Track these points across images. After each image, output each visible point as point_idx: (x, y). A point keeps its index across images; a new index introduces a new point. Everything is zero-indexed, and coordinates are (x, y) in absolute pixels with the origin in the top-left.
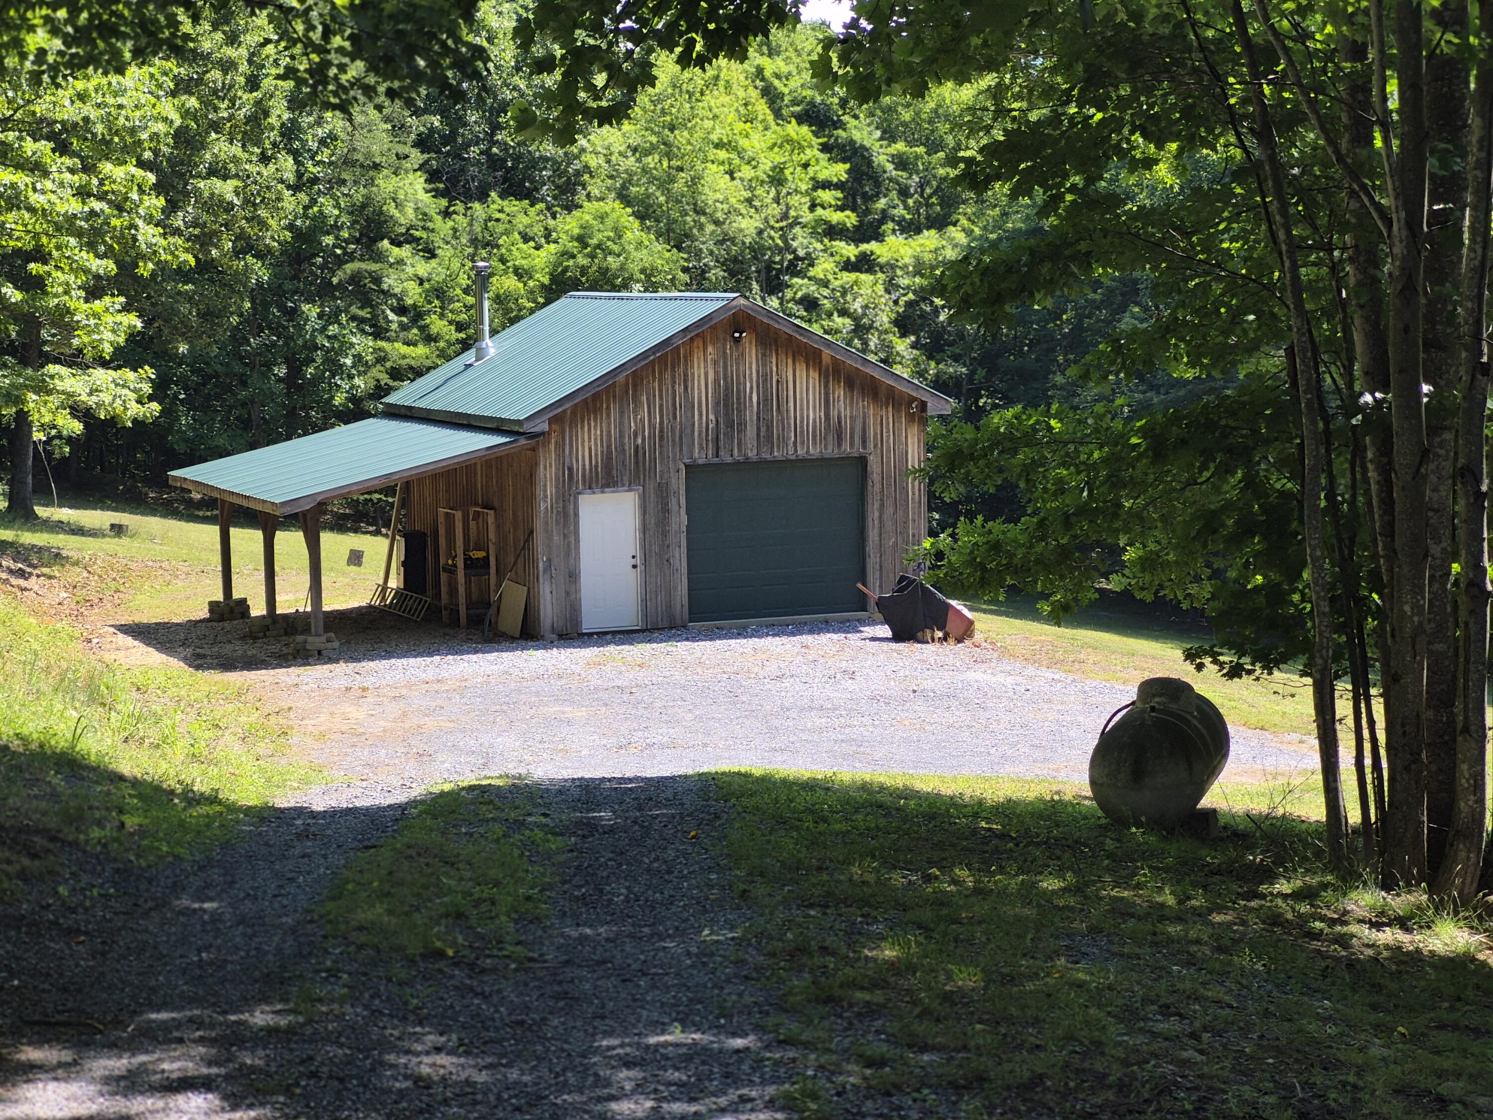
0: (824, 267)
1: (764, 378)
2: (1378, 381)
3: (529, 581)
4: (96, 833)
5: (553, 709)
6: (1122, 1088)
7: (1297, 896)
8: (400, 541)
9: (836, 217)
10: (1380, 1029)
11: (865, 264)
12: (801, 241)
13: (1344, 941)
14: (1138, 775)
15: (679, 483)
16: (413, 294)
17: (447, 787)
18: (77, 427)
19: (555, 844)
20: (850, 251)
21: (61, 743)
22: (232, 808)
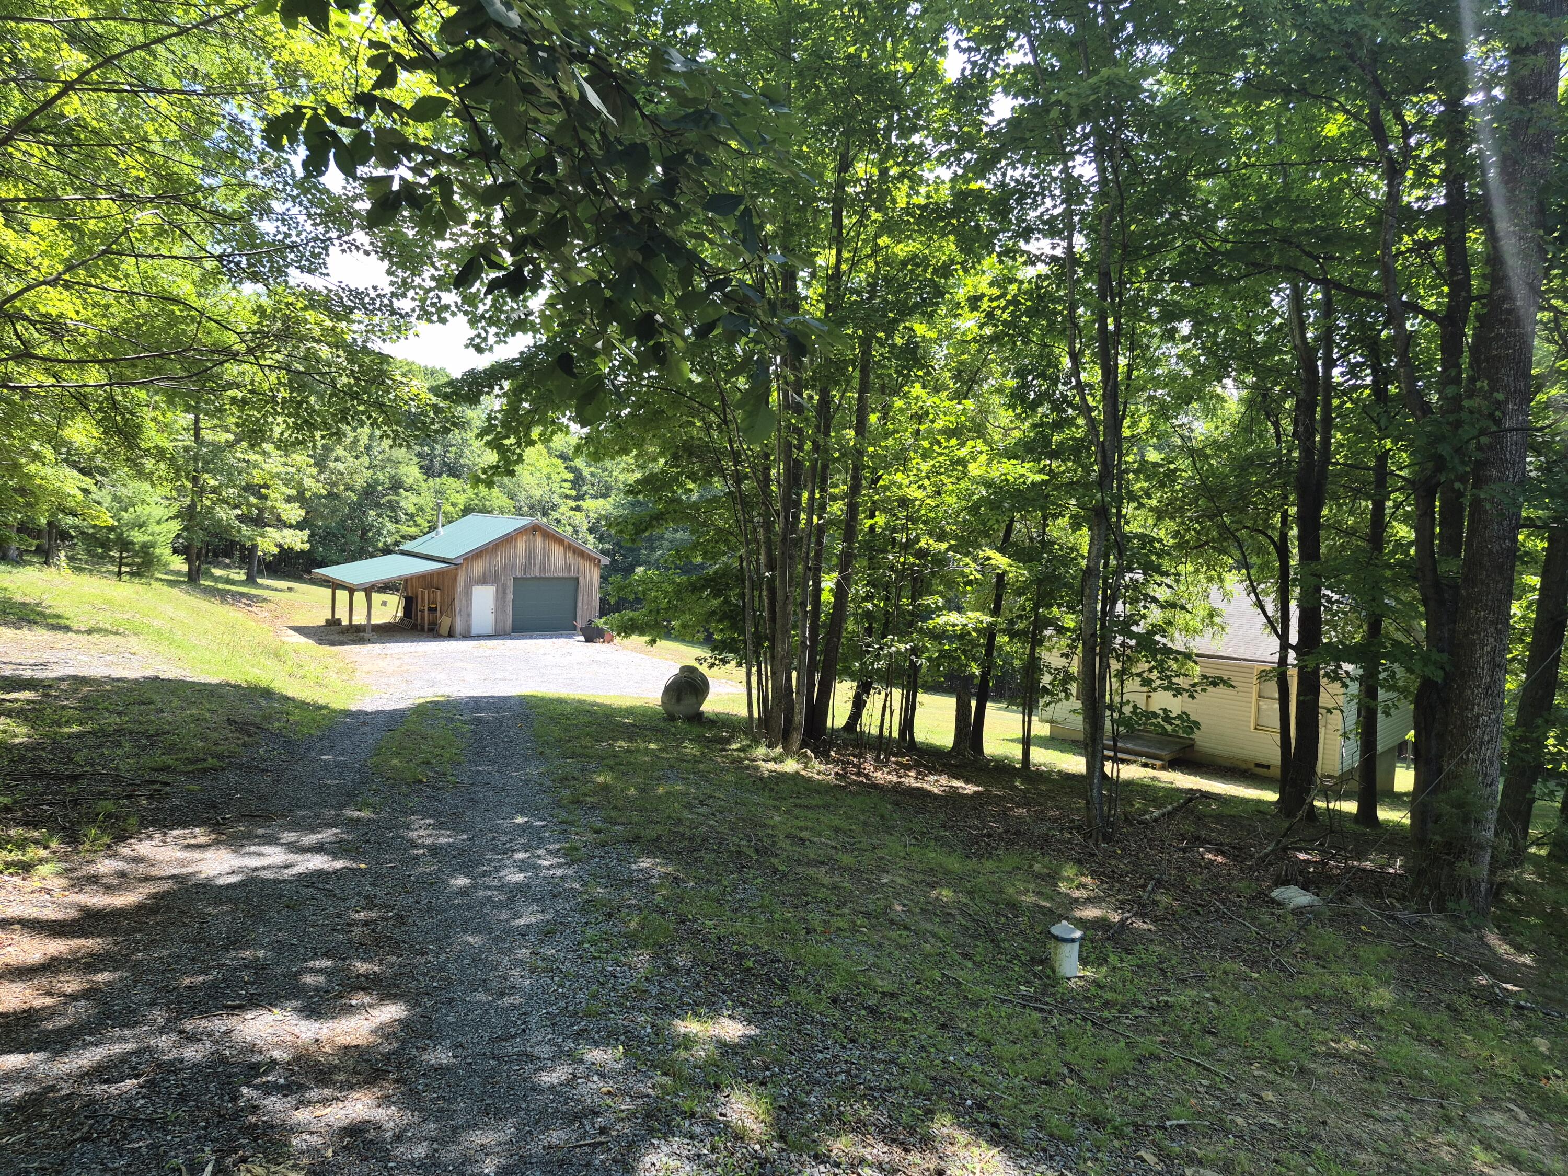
0: (563, 509)
1: (543, 548)
2: (771, 568)
3: (452, 615)
4: (277, 724)
5: (459, 664)
6: (691, 839)
7: (738, 750)
8: (403, 600)
9: (568, 492)
10: (778, 809)
11: (578, 509)
12: (556, 499)
13: (757, 768)
14: (679, 700)
15: (510, 583)
16: (412, 509)
17: (421, 701)
18: (276, 550)
19: (466, 728)
20: (573, 504)
21: (264, 684)
22: (334, 711)
